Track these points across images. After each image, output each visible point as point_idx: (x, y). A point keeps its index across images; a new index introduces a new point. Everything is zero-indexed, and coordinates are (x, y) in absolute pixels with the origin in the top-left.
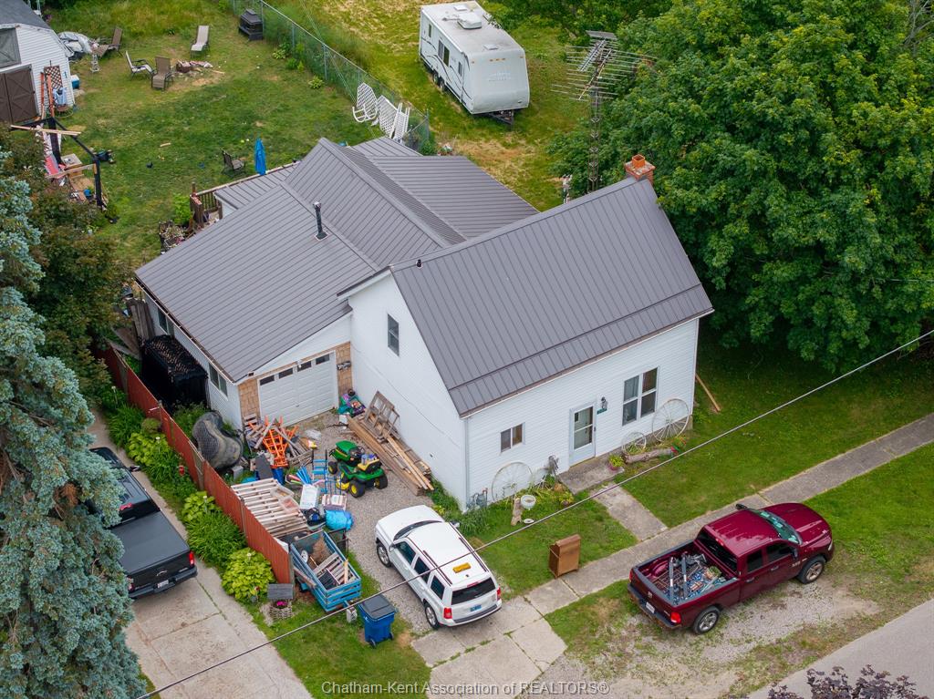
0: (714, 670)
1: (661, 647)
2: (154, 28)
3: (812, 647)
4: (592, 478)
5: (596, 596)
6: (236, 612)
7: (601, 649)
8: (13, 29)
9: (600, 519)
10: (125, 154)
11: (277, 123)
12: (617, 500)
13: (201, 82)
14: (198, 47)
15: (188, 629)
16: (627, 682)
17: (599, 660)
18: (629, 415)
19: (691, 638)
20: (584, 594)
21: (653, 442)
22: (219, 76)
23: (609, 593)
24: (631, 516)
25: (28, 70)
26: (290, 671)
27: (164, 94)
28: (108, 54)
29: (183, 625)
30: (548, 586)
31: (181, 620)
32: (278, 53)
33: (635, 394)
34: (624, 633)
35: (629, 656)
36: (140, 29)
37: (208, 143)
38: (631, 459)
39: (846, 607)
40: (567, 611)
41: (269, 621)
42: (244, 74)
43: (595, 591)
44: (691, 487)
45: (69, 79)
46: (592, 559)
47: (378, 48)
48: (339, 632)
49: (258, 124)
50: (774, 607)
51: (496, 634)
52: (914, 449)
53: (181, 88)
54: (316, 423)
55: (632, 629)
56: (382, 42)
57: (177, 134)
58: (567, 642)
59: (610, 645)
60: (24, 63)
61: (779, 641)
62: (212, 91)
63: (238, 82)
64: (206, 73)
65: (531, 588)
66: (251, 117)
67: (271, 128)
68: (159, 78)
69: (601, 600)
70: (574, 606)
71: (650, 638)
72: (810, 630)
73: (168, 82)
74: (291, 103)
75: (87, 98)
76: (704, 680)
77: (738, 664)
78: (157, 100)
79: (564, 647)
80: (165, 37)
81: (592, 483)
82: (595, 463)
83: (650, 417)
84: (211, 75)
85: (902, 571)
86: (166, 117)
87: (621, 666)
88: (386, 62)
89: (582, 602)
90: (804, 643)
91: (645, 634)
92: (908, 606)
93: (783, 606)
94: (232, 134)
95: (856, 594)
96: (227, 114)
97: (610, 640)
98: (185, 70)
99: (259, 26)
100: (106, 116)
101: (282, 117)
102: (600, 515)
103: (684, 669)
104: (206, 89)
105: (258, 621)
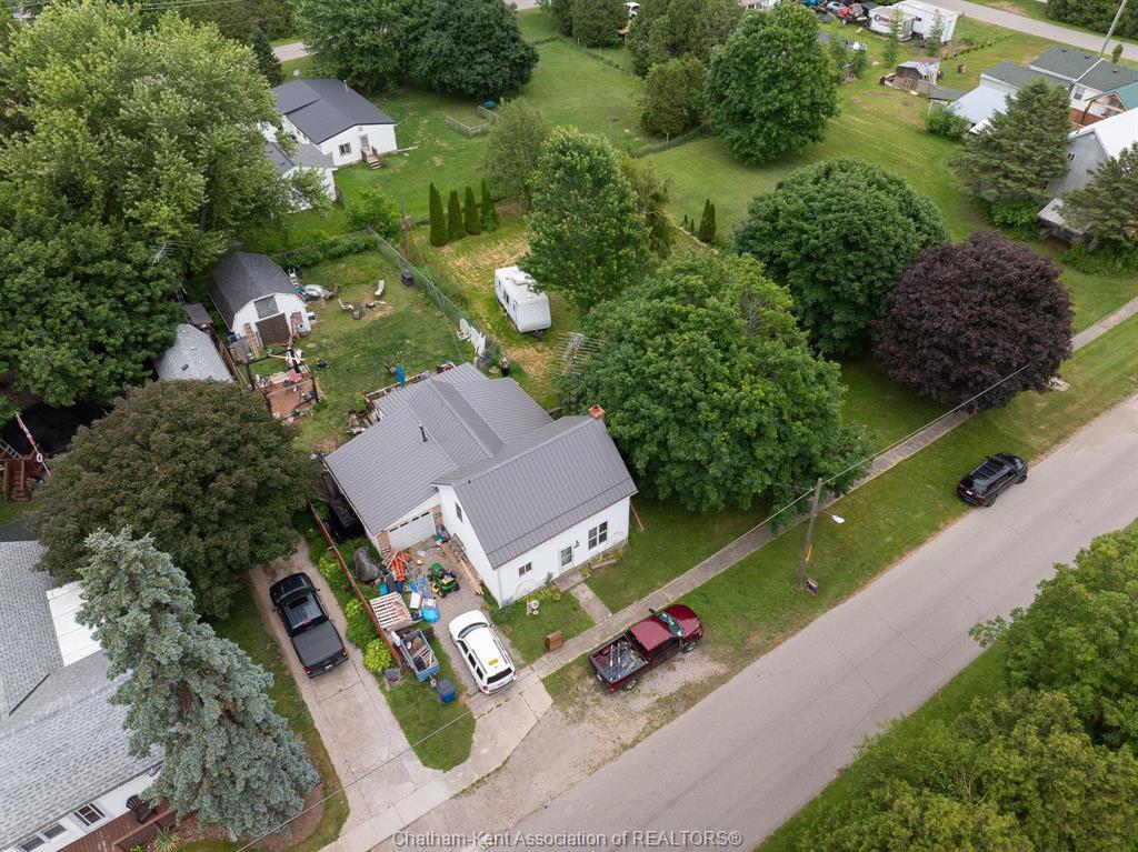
0: (634, 716)
1: (606, 700)
2: (357, 280)
3: (690, 699)
4: (572, 581)
5: (571, 664)
6: (370, 680)
7: (573, 703)
8: (273, 297)
9: (575, 609)
10: (335, 362)
11: (417, 340)
12: (585, 595)
13: (380, 314)
14: (378, 293)
15: (343, 693)
16: (586, 725)
17: (570, 710)
18: (592, 544)
19: (622, 694)
20: (564, 663)
21: (605, 555)
22: (389, 310)
23: (577, 662)
24: (592, 606)
25: (283, 315)
26: (397, 724)
27: (357, 322)
28: (331, 297)
29: (341, 690)
30: (544, 658)
31: (340, 687)
32: (421, 295)
33: (595, 534)
34: (585, 690)
35: (588, 706)
36: (349, 281)
37: (379, 354)
38: (593, 567)
39: (709, 668)
40: (554, 675)
41: (388, 688)
42: (401, 309)
43: (570, 661)
44: (626, 586)
45: (306, 315)
46: (569, 638)
47: (475, 289)
48: (426, 694)
49: (408, 341)
50: (669, 670)
51: (514, 693)
52: (748, 554)
53: (368, 319)
54: (423, 545)
55: (589, 688)
56: (476, 285)
57: (364, 349)
58: (553, 697)
59: (577, 699)
61: (671, 694)
62: (384, 320)
63: (398, 314)
64: (382, 308)
65: (534, 660)
66: (403, 337)
67: (414, 344)
68: (357, 313)
69: (573, 667)
70: (558, 672)
71: (599, 694)
72: (688, 686)
73: (362, 314)
74: (426, 327)
75: (318, 325)
76: (628, 724)
77: (648, 711)
78: (356, 326)
79: (551, 701)
80: (363, 285)
81: (572, 584)
82: (574, 571)
83: (604, 543)
84: (386, 309)
85: (740, 642)
86: (359, 337)
87: (583, 714)
88: (478, 297)
89: (563, 669)
90: (685, 695)
91: (597, 690)
92: (743, 666)
93: (674, 669)
94: (393, 348)
95: (714, 659)
96: (391, 335)
97: (577, 696)
98: (371, 307)
99: (411, 279)
100: (327, 337)
101: (420, 337)
102: (576, 606)
103: (618, 716)
104: (382, 319)
105: (382, 687)
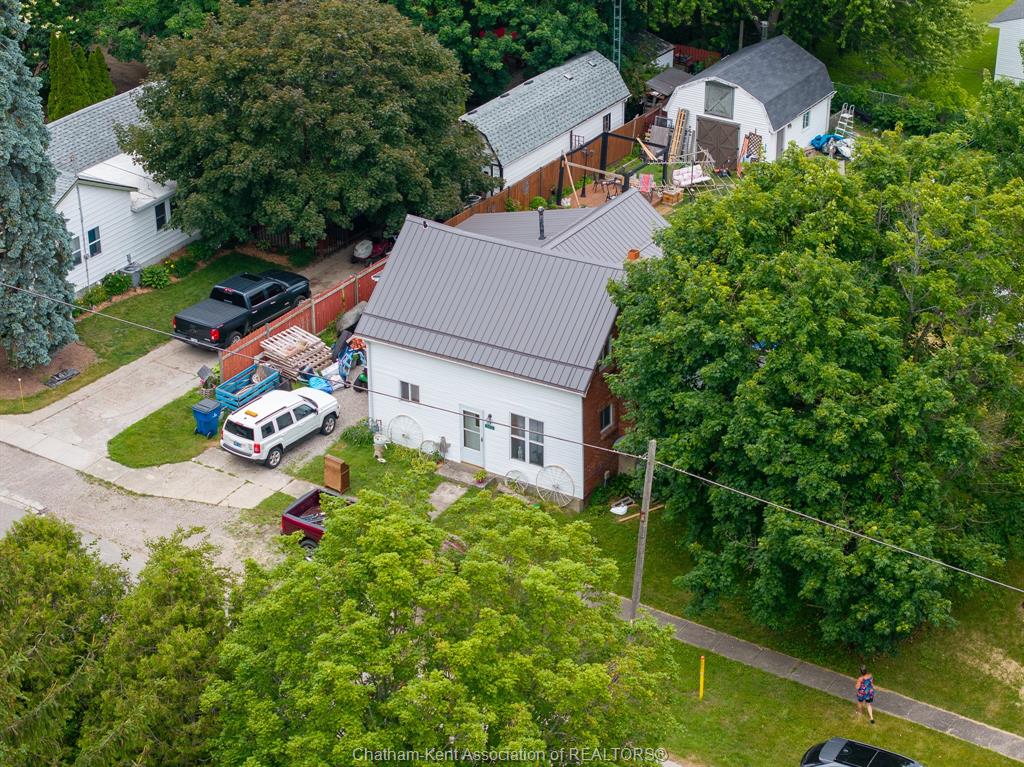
7: (260, 524)
8: (733, 88)
12: (447, 495)
15: (174, 370)
16: (232, 542)
17: (247, 524)
21: (532, 493)
25: (736, 128)
29: (178, 368)
30: (314, 486)
31: (182, 366)
33: (523, 434)
35: (261, 538)
58: (257, 507)
59: (266, 527)
60: (735, 121)
65: (306, 479)
79: (251, 507)
83: (537, 468)
87: (247, 536)
